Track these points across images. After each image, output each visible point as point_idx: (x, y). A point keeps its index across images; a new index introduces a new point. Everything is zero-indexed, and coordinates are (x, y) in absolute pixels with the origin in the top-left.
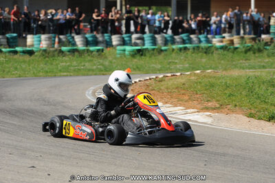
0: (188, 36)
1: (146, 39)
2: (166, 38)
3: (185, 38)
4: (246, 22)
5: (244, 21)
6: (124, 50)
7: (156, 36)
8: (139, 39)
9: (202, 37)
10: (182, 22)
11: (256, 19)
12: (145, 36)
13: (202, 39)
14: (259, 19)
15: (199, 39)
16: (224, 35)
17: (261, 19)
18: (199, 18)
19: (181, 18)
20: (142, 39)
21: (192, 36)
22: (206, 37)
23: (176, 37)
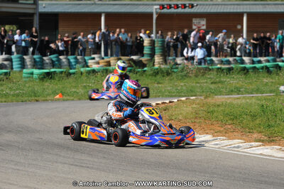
0: (57, 57)
1: (14, 60)
2: (34, 59)
3: (54, 59)
4: (114, 43)
5: (112, 41)
6: (32, 74)
7: (25, 57)
8: (6, 60)
9: (71, 58)
10: (49, 42)
11: (124, 39)
12: (12, 57)
13: (72, 60)
14: (127, 39)
15: (69, 60)
16: (93, 56)
17: (128, 40)
18: (65, 39)
19: (47, 38)
20: (10, 60)
21: (61, 57)
22: (76, 58)
23: (45, 58)
